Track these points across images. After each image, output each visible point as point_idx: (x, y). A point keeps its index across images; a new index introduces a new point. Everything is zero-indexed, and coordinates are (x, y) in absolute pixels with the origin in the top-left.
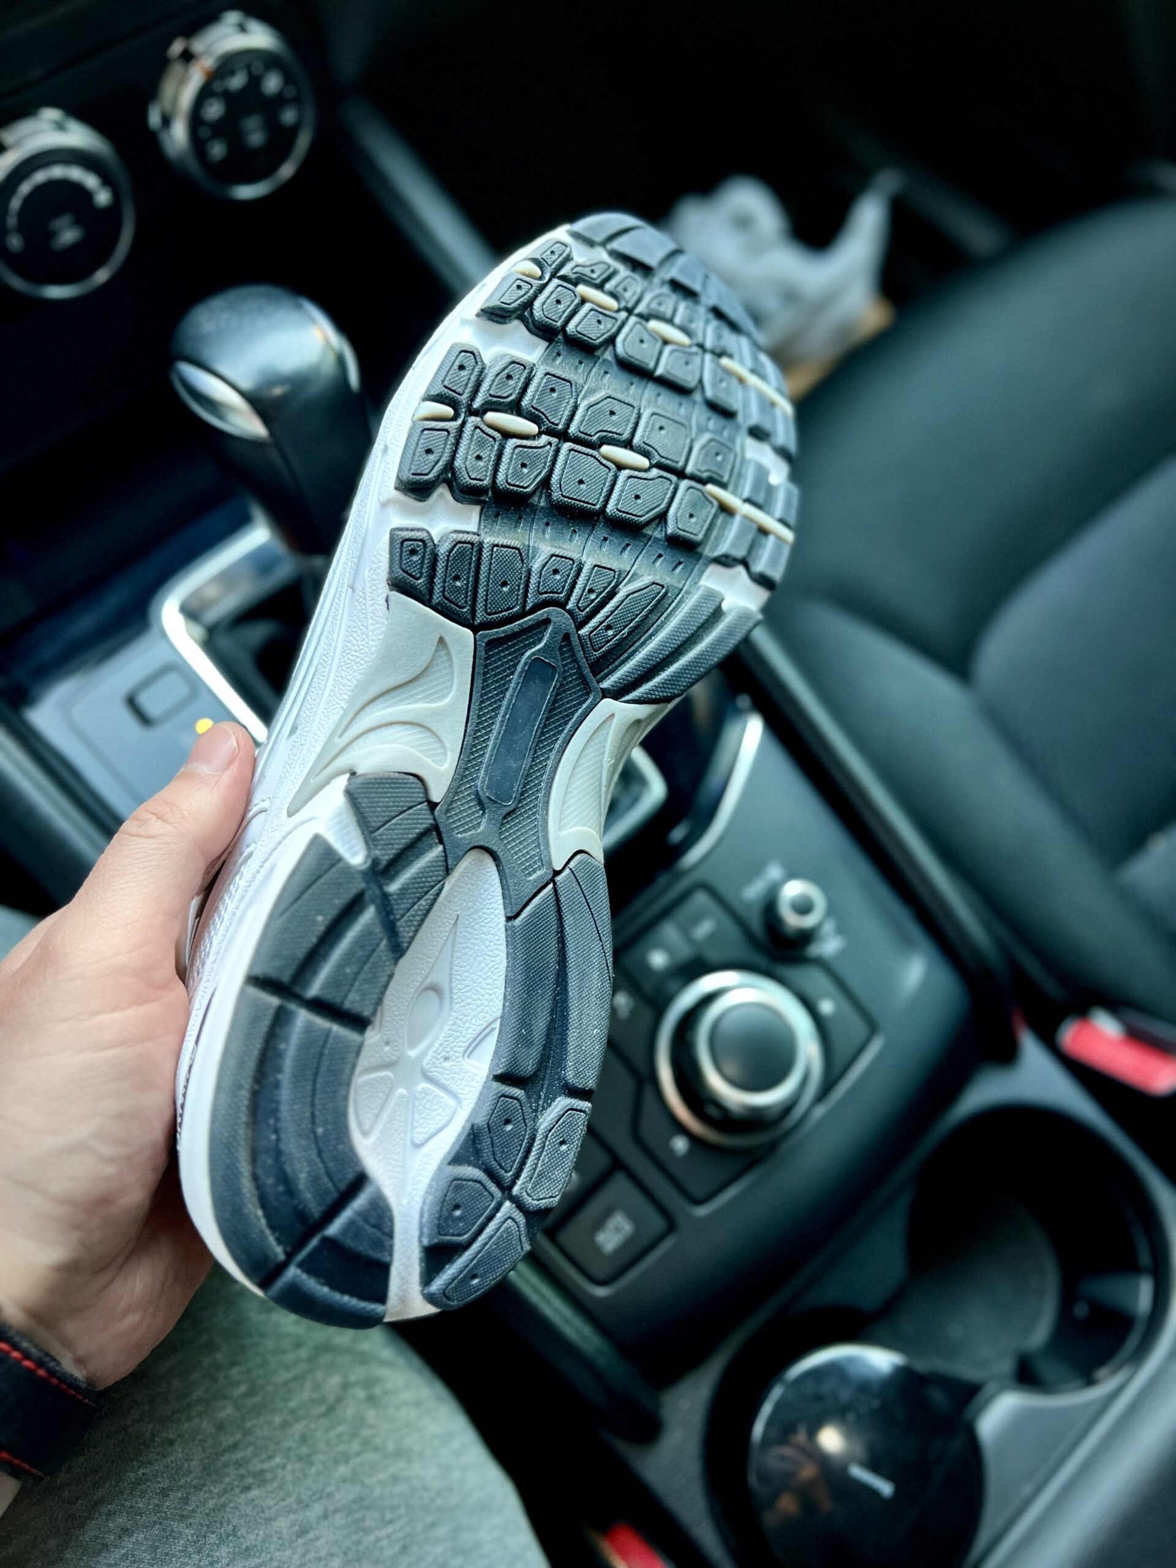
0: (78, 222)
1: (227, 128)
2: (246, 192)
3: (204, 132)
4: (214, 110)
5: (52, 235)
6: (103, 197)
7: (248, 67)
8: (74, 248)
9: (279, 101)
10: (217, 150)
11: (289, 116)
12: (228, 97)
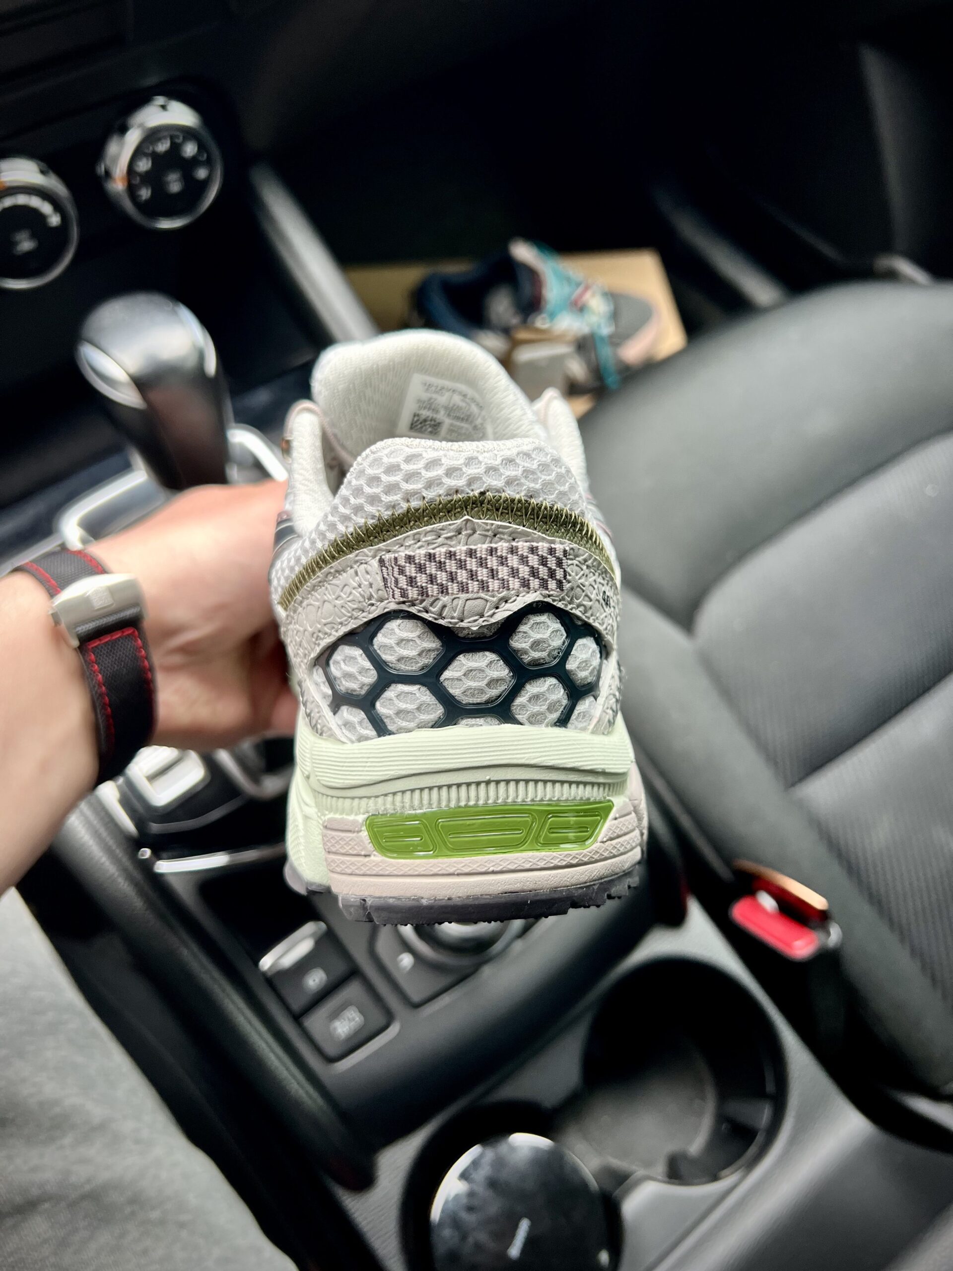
0: (33, 236)
1: (154, 178)
2: (166, 224)
3: (137, 181)
4: (144, 165)
5: (15, 244)
6: (55, 220)
7: (172, 138)
8: (28, 254)
9: (194, 162)
10: (145, 193)
11: (202, 173)
12: (156, 157)
